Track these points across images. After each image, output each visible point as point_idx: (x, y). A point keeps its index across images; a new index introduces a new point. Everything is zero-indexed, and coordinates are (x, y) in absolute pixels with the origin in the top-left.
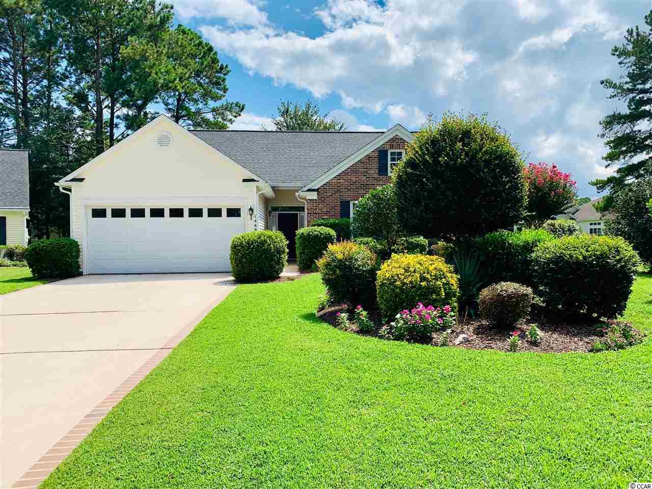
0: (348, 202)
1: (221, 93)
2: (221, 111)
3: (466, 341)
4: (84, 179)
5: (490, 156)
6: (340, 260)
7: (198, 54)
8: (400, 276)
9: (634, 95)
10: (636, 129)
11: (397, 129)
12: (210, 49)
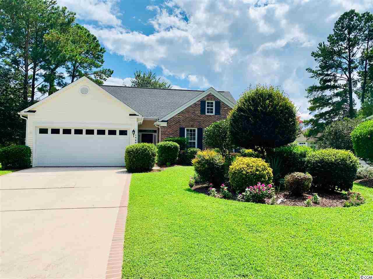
0: (184, 129)
1: (100, 64)
2: (99, 74)
3: (283, 202)
4: (36, 111)
5: (283, 108)
6: (207, 160)
7: (89, 41)
8: (244, 168)
9: (323, 77)
10: (323, 94)
11: (211, 90)
12: (95, 38)
